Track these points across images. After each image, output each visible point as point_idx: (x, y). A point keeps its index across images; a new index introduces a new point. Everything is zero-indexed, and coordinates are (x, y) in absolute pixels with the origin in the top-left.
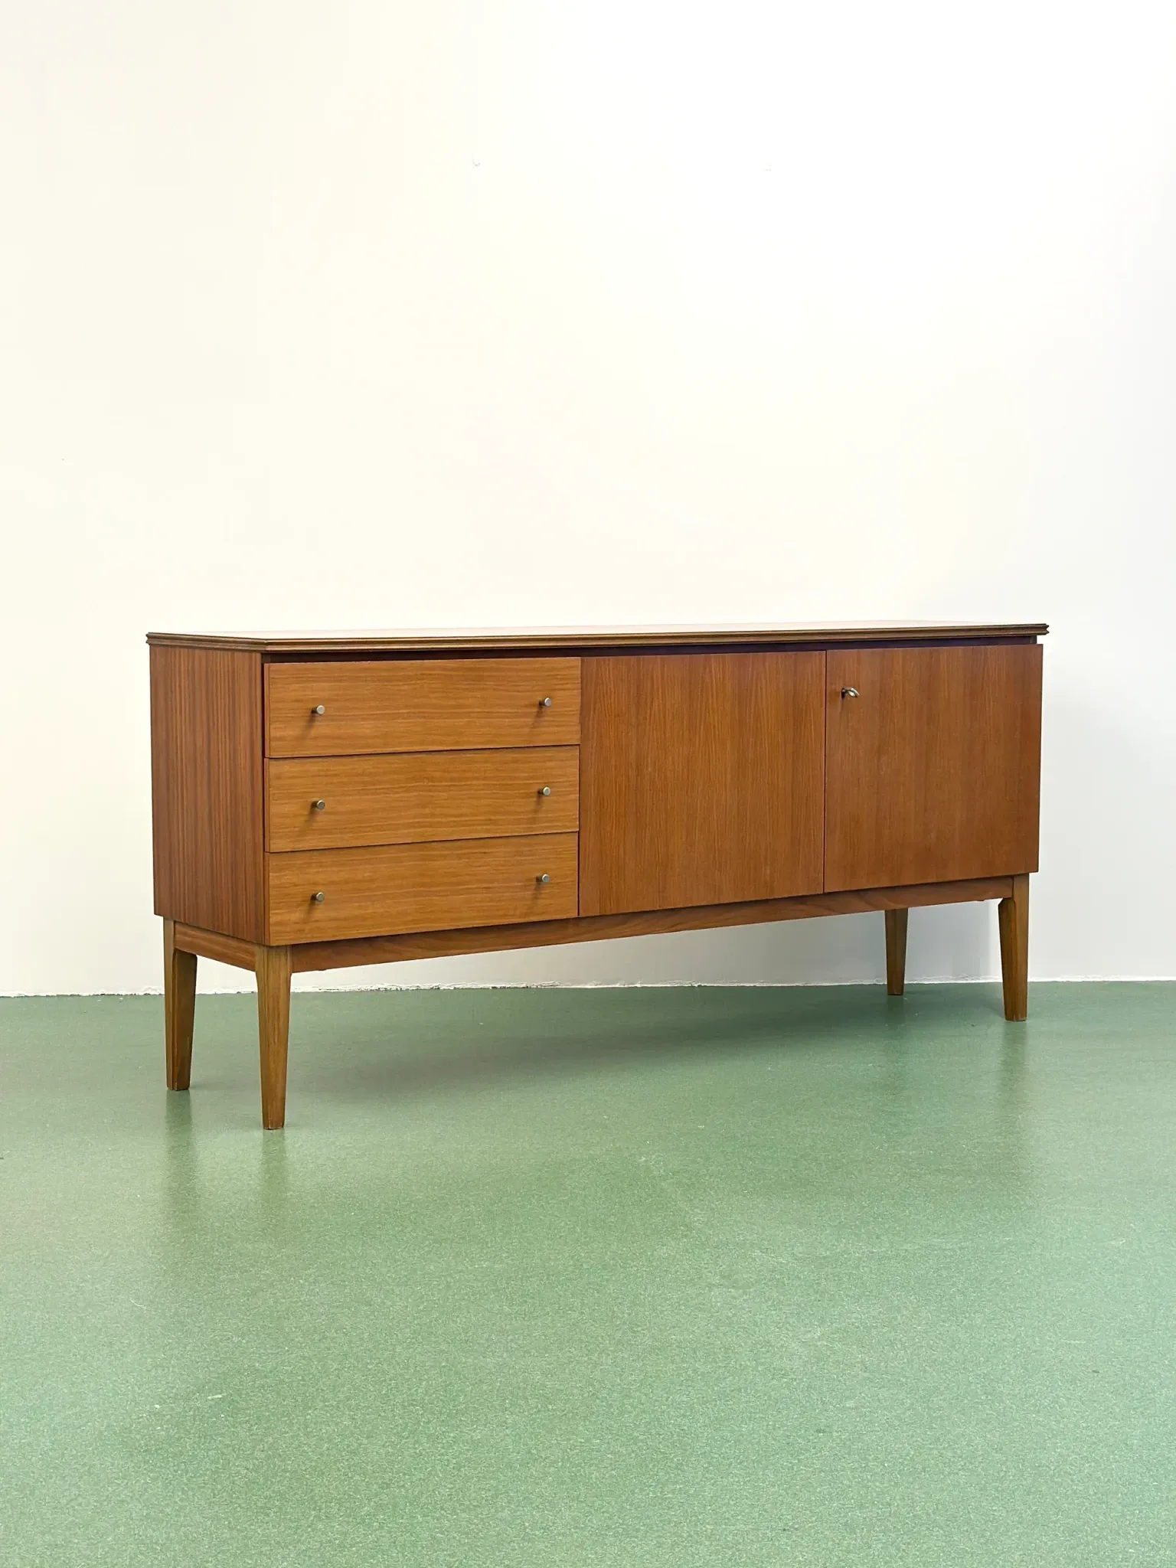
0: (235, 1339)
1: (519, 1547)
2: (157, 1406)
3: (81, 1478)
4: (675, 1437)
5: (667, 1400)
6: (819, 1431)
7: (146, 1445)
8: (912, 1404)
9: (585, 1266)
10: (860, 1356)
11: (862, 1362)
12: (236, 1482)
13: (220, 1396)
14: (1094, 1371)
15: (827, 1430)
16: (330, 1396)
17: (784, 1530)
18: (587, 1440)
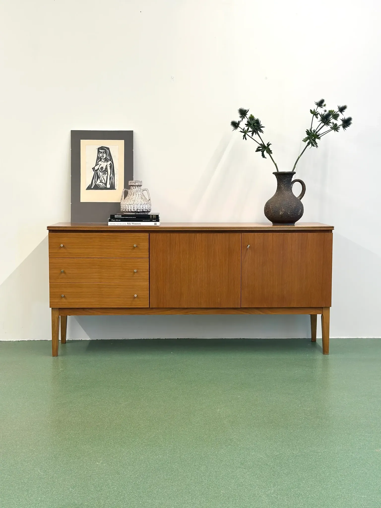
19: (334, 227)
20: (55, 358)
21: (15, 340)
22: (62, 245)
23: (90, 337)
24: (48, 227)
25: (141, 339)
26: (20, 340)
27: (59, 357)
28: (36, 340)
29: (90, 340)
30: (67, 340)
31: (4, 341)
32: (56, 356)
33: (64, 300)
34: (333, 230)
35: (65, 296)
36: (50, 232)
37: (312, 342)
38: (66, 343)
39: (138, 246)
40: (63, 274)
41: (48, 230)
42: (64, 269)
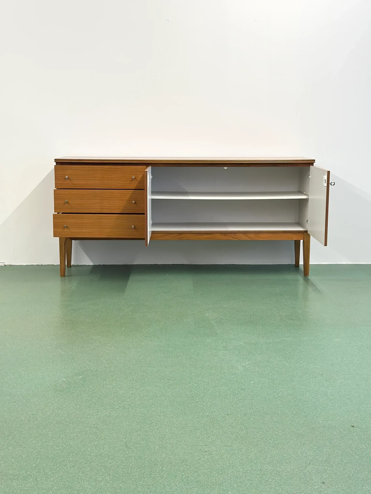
0: (87, 362)
1: (156, 417)
2: (64, 379)
3: (42, 397)
4: (203, 390)
5: (202, 381)
6: (242, 389)
7: (60, 389)
8: (269, 383)
9: (186, 344)
10: (257, 370)
11: (258, 371)
12: (83, 399)
13: (81, 377)
14: (322, 375)
15: (244, 389)
16: (111, 378)
17: (228, 415)
18: (179, 391)
19: (315, 160)
20: (63, 278)
21: (25, 265)
22: (67, 177)
23: (93, 263)
24: (55, 160)
25: (139, 264)
26: (29, 265)
27: (66, 277)
28: (44, 264)
29: (93, 265)
30: (72, 264)
31: (15, 265)
32: (64, 277)
33: (66, 230)
34: (314, 163)
35: (68, 226)
36: (57, 164)
37: (296, 267)
38: (71, 267)
39: (136, 178)
40: (67, 205)
41: (55, 162)
42: (67, 200)
